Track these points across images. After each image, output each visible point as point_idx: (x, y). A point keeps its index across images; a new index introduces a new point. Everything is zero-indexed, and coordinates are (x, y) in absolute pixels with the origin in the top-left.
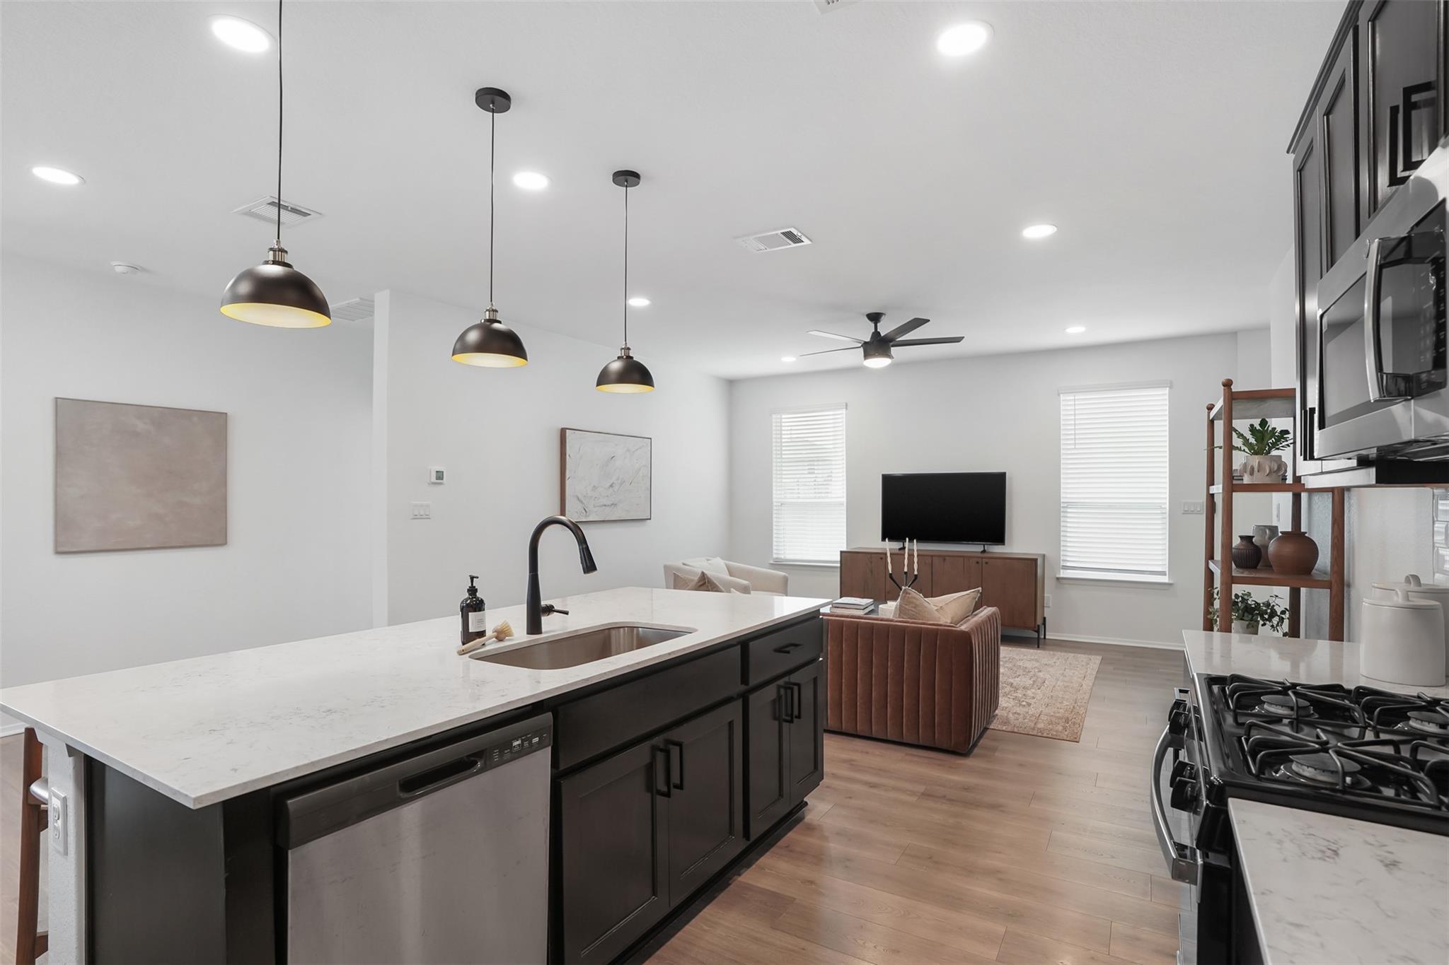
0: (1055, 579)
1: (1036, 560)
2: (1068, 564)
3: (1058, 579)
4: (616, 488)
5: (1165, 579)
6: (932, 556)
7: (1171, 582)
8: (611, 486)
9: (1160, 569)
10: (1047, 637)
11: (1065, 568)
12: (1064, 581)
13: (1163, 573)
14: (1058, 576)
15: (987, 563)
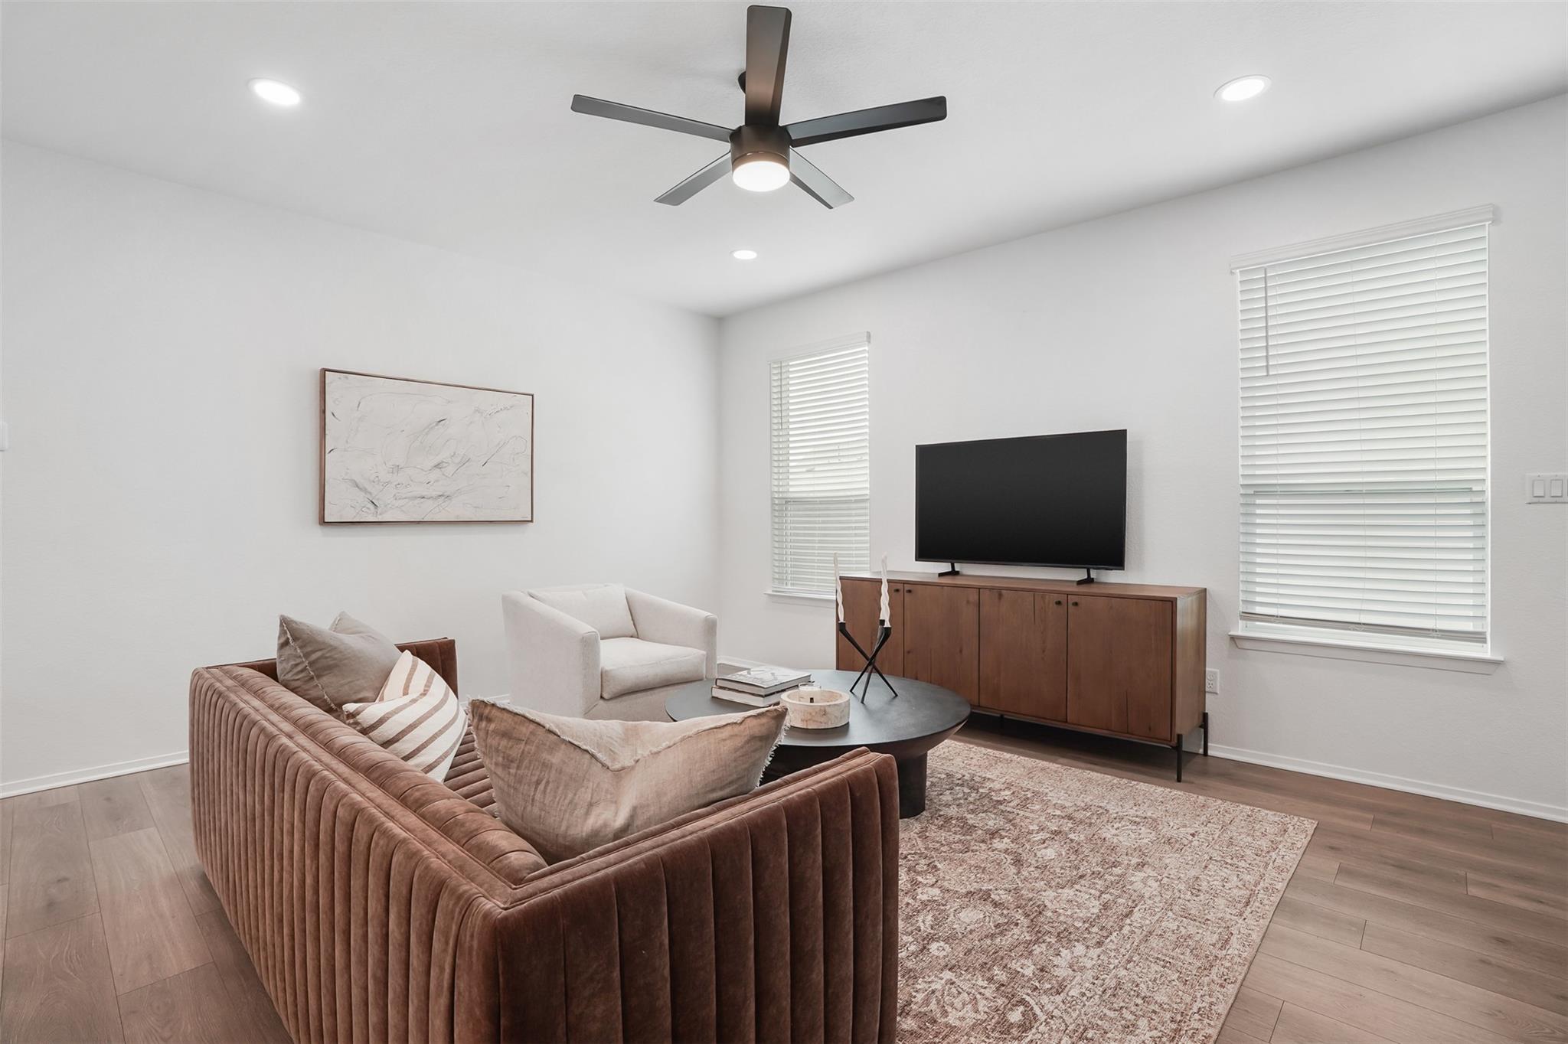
0: (1229, 637)
1: (1172, 602)
2: (1259, 610)
3: (1233, 638)
4: (449, 470)
5: (1484, 652)
6: (979, 589)
7: (1500, 658)
8: (438, 466)
9: (1469, 626)
10: (1210, 753)
11: (1248, 616)
12: (1246, 645)
13: (1478, 637)
14: (1233, 633)
15: (1076, 604)
